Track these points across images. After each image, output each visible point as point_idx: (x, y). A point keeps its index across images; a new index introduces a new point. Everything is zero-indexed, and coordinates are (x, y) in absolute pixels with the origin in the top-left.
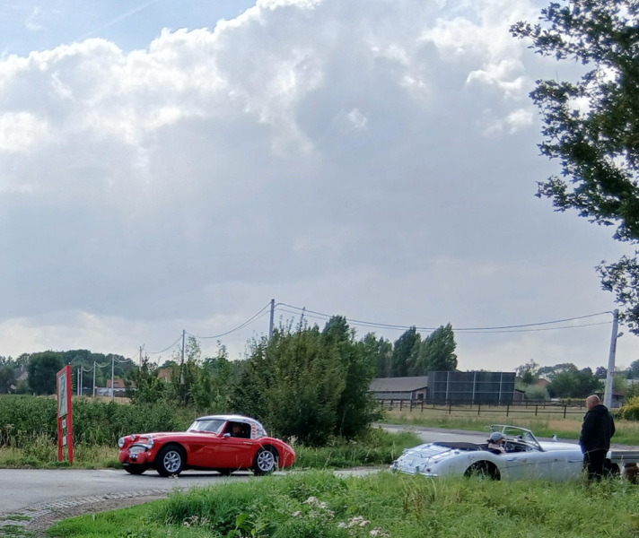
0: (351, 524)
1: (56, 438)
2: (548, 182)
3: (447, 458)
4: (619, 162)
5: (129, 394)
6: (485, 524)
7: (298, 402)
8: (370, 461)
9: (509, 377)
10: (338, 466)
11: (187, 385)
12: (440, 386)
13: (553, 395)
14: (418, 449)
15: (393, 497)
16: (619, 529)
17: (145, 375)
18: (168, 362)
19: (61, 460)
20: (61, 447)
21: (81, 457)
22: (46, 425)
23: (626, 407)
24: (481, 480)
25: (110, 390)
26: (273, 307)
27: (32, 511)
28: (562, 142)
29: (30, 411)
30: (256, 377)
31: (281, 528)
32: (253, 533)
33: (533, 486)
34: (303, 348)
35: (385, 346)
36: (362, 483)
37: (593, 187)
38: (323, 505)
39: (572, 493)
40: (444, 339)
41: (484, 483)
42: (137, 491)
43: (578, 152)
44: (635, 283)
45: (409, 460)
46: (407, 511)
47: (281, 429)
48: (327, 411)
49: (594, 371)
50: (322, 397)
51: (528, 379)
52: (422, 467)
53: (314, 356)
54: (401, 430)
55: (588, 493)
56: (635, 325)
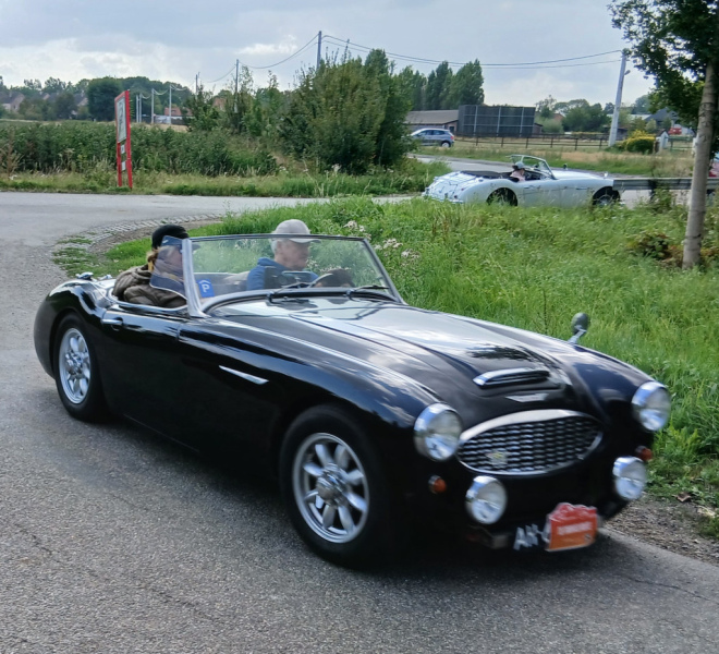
0: (385, 247)
1: (115, 164)
3: (472, 185)
5: (186, 122)
6: (502, 246)
7: (341, 132)
8: (404, 188)
9: (531, 111)
10: (375, 193)
11: (240, 113)
12: (469, 118)
13: (567, 129)
14: (446, 177)
15: (423, 222)
16: (615, 250)
17: (201, 103)
18: (223, 91)
19: (120, 185)
20: (120, 172)
21: (140, 183)
22: (106, 150)
23: (629, 140)
24: (501, 205)
25: (169, 118)
26: (320, 39)
27: (93, 234)
29: (91, 136)
30: (303, 106)
33: (545, 210)
34: (345, 80)
35: (418, 79)
36: (398, 207)
38: (361, 229)
39: (577, 217)
40: (472, 74)
41: (502, 208)
42: (193, 216)
44: (641, 21)
45: (439, 187)
47: (326, 158)
48: (367, 142)
49: (603, 107)
50: (363, 130)
51: (546, 113)
52: (450, 194)
53: (356, 87)
54: (433, 160)
55: (592, 218)
56: (640, 61)
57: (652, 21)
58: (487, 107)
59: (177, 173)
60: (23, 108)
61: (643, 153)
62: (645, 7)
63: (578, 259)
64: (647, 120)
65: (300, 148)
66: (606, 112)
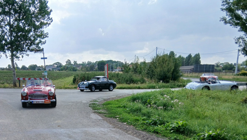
0: (175, 101)
2: (222, 18)
3: (198, 85)
4: (239, 12)
5: (122, 71)
6: (206, 101)
7: (163, 72)
8: (179, 86)
9: (213, 66)
10: (172, 87)
11: (136, 68)
12: (196, 68)
13: (223, 70)
14: (191, 83)
15: (185, 95)
16: (238, 102)
17: (126, 66)
18: (132, 63)
23: (241, 73)
24: (206, 90)
25: (118, 70)
26: (157, 49)
27: (99, 99)
28: (226, 8)
30: (152, 66)
31: (158, 102)
32: (151, 104)
33: (218, 91)
34: (164, 59)
35: (183, 58)
36: (178, 91)
37: (233, 19)
38: (168, 97)
39: (227, 93)
40: (197, 57)
41: (206, 91)
43: (230, 10)
44: (243, 42)
45: (189, 86)
46: (188, 98)
47: (159, 79)
48: (169, 74)
49: (233, 64)
50: (168, 71)
51: (218, 66)
52: (192, 88)
53: (166, 61)
54: (187, 79)
55: (231, 93)
56: (243, 52)
57: (246, 42)
58: (201, 65)
59: (120, 84)
60: (82, 69)
61: (244, 76)
62: (244, 38)
63: (227, 104)
64: (245, 67)
65: (152, 76)
66: (234, 65)
